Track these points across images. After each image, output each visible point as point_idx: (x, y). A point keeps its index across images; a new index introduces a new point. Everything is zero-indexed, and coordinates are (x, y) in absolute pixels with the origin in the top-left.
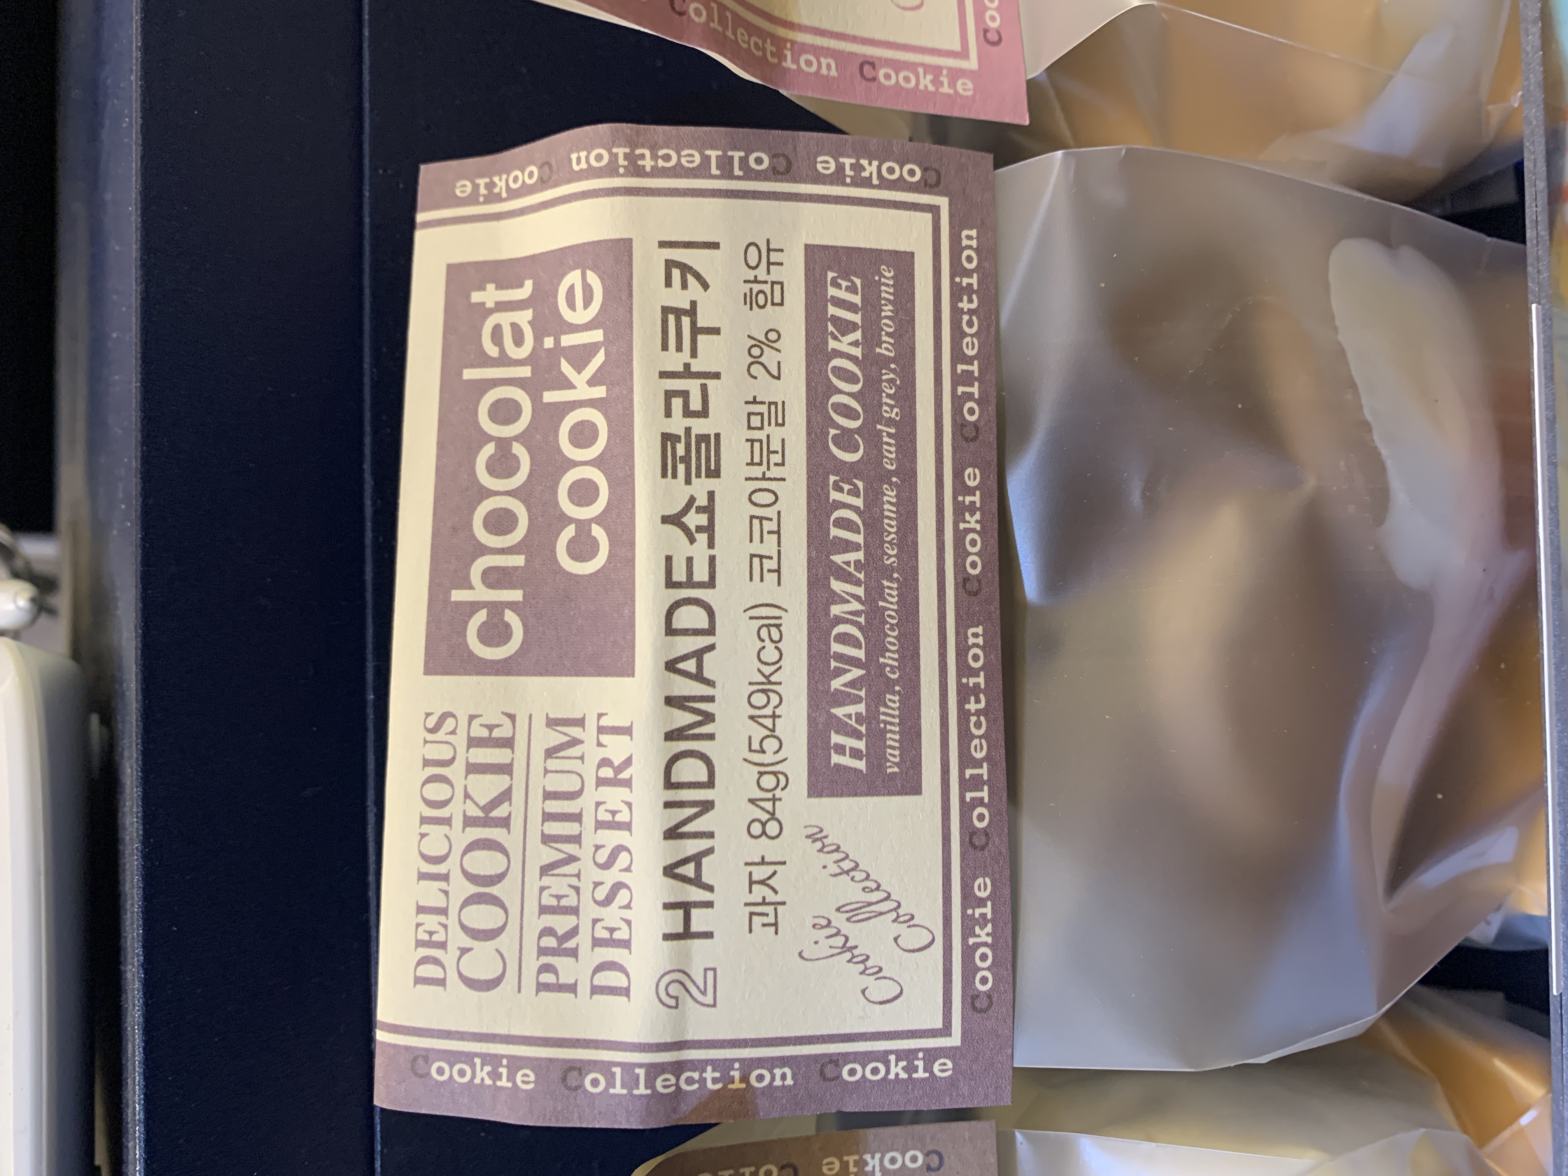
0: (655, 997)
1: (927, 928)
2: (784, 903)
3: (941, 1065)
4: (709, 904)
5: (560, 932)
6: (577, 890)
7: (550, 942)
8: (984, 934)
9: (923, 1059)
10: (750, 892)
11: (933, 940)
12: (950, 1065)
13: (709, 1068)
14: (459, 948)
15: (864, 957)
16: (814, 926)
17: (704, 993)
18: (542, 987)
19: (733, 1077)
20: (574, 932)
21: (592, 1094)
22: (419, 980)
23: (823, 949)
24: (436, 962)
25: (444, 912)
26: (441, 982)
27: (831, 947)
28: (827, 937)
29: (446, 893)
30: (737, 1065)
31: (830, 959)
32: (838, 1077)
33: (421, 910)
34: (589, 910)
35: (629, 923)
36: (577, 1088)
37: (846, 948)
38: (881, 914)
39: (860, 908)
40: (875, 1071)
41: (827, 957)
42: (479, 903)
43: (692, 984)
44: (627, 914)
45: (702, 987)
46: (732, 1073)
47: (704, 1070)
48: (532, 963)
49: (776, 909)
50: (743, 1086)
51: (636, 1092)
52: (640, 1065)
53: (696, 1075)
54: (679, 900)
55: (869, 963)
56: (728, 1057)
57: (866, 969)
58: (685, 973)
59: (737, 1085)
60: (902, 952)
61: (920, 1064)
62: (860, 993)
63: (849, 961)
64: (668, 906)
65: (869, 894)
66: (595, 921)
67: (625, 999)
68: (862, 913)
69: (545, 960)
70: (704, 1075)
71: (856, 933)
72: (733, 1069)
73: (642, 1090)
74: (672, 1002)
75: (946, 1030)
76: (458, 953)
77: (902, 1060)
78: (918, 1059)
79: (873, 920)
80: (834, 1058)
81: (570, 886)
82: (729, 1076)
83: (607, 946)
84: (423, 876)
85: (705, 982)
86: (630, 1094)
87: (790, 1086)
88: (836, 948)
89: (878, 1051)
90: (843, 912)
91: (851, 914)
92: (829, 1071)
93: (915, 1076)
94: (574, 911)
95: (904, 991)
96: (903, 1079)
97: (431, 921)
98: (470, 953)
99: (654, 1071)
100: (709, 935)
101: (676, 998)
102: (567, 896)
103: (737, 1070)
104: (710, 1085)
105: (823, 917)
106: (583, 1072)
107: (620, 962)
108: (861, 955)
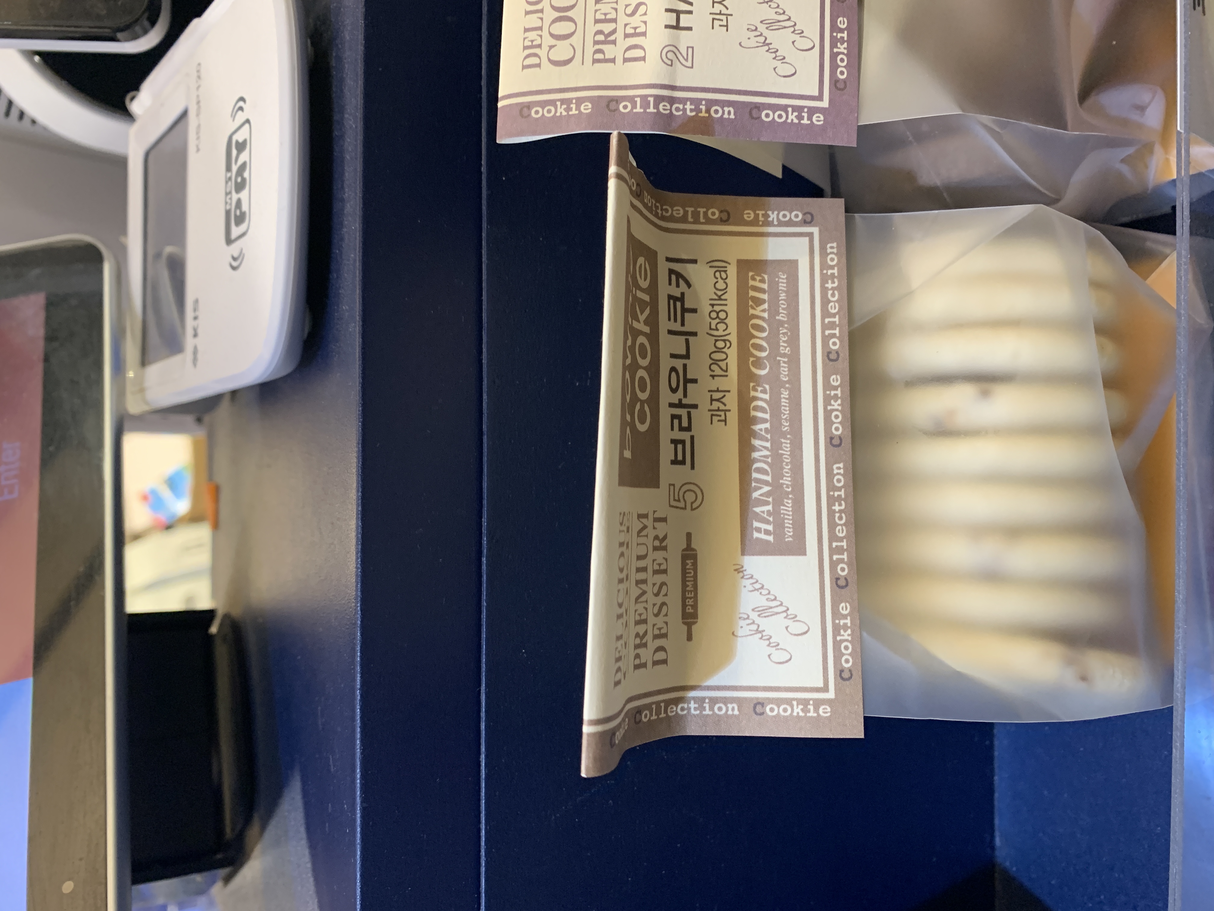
0: (660, 58)
1: (810, 39)
2: (732, 15)
3: (817, 117)
4: (690, 12)
5: (606, 32)
6: (616, 10)
7: (601, 38)
8: (842, 48)
9: (807, 112)
10: (713, 7)
11: (814, 46)
12: (822, 118)
13: (688, 103)
14: (548, 46)
15: (775, 50)
16: (748, 29)
17: (687, 60)
18: (595, 61)
19: (702, 109)
20: (614, 31)
21: (624, 113)
22: (524, 67)
23: (753, 42)
24: (536, 55)
25: (540, 28)
26: (539, 65)
27: (757, 42)
28: (755, 36)
29: (542, 19)
30: (704, 102)
31: (756, 49)
32: (759, 118)
33: (526, 30)
34: (622, 19)
35: (645, 23)
36: (615, 110)
37: (765, 44)
38: (785, 27)
39: (774, 23)
40: (780, 116)
41: (755, 47)
42: (560, 21)
43: (680, 55)
44: (644, 18)
45: (685, 57)
46: (701, 107)
47: (685, 104)
48: (590, 49)
49: (727, 18)
50: (707, 115)
51: (648, 110)
52: (651, 96)
53: (681, 106)
54: (674, 8)
55: (778, 54)
56: (699, 97)
57: (776, 56)
58: (676, 48)
59: (703, 114)
60: (796, 50)
61: (805, 115)
62: (773, 69)
63: (767, 51)
64: (667, 10)
65: (779, 16)
66: (626, 25)
67: (643, 62)
68: (774, 26)
69: (597, 47)
70: (686, 107)
71: (772, 36)
72: (701, 104)
73: (652, 110)
74: (669, 63)
75: (820, 98)
76: (548, 48)
77: (795, 112)
78: (804, 112)
79: (781, 30)
80: (758, 105)
81: (612, 8)
82: (700, 109)
83: (633, 37)
84: (527, 13)
85: (687, 55)
86: (645, 111)
87: (732, 119)
88: (760, 43)
89: (782, 105)
90: (764, 24)
91: (769, 25)
92: (755, 113)
93: (802, 122)
94: (615, 21)
95: (797, 72)
96: (795, 123)
97: (532, 35)
98: (555, 48)
99: (659, 99)
100: (690, 29)
101: (672, 61)
102: (610, 13)
103: (704, 105)
104: (688, 113)
105: (753, 25)
106: (619, 102)
107: (640, 44)
108: (774, 49)
